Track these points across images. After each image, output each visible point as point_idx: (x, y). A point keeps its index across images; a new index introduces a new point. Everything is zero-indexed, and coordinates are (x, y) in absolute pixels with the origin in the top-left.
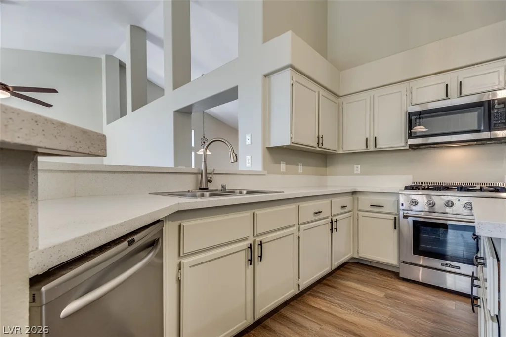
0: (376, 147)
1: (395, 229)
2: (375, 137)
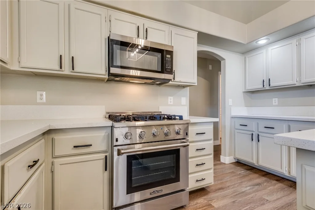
0: (73, 69)
1: (106, 170)
2: (73, 57)
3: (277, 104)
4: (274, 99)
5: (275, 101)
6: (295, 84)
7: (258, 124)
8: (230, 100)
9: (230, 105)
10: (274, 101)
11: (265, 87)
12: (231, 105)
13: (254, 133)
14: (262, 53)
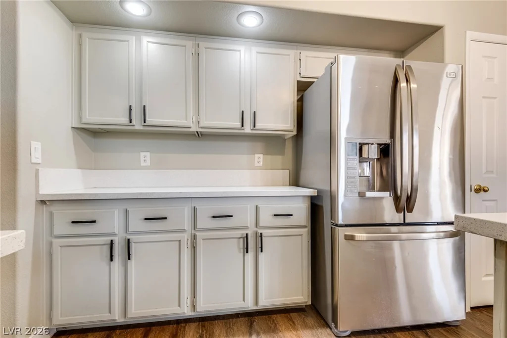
3: (148, 163)
4: (142, 154)
5: (145, 157)
6: (190, 128)
7: (127, 212)
8: (36, 146)
9: (34, 161)
10: (142, 159)
11: (134, 122)
12: (39, 161)
13: (116, 240)
14: (128, 41)
